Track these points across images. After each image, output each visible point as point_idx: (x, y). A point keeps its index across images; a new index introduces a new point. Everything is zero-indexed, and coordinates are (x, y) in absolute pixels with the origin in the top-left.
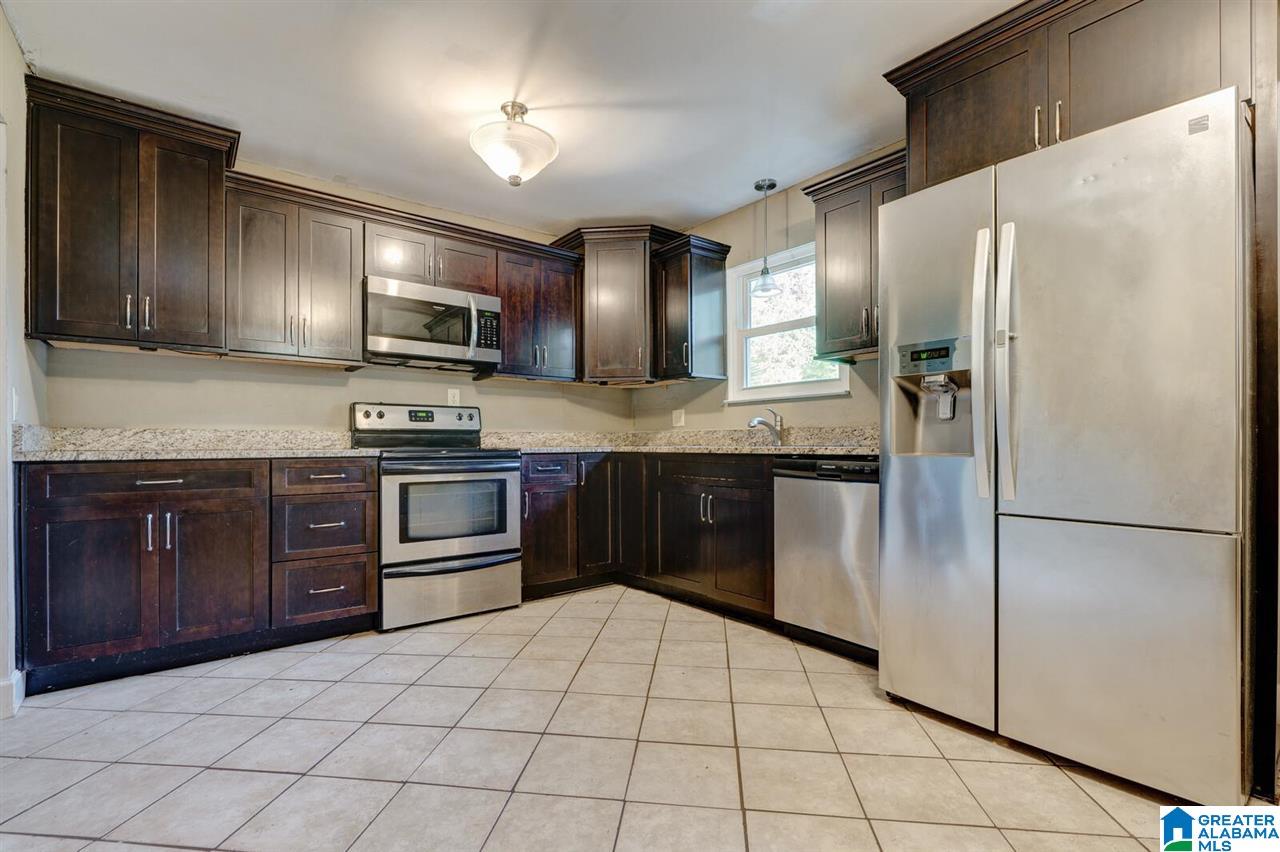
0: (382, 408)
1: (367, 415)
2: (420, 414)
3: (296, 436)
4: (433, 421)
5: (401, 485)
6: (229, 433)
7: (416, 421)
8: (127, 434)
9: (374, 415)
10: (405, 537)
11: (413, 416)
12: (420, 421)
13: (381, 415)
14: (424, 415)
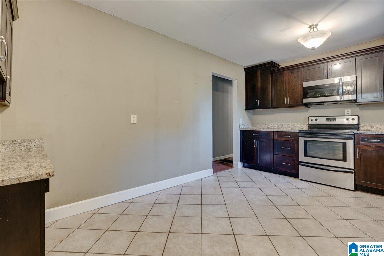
0: (316, 118)
1: (312, 120)
2: (331, 119)
3: (294, 126)
4: (336, 121)
5: (305, 140)
6: (280, 125)
7: (329, 121)
8: (263, 125)
9: (314, 120)
10: (306, 155)
11: (328, 120)
12: (330, 121)
13: (316, 120)
14: (332, 119)
